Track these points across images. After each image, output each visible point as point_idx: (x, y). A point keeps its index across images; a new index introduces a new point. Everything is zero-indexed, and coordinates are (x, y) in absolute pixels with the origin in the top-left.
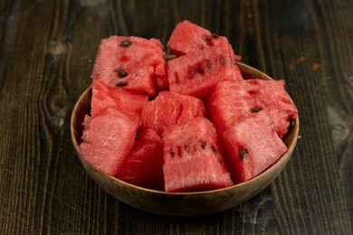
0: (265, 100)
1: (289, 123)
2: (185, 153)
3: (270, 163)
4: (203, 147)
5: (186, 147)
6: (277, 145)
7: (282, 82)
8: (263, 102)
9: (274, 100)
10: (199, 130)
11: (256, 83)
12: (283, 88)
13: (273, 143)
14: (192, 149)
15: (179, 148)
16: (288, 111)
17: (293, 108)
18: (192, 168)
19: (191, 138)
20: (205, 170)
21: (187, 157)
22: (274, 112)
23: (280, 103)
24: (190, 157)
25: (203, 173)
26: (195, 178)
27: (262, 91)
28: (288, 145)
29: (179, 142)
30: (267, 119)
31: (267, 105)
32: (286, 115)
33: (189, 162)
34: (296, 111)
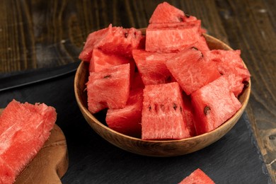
0: (225, 66)
1: (243, 85)
2: (160, 110)
3: (228, 118)
4: (175, 108)
5: (162, 106)
6: (233, 103)
7: (238, 52)
8: (223, 68)
9: (232, 67)
10: (173, 94)
11: (218, 53)
12: (239, 57)
13: (230, 101)
14: (166, 108)
15: (156, 106)
16: (242, 75)
17: (246, 73)
18: (165, 124)
19: (166, 100)
20: (175, 128)
21: (162, 114)
22: (231, 76)
23: (237, 69)
24: (164, 115)
25: (173, 130)
26: (166, 133)
27: (223, 59)
28: (242, 103)
29: (157, 101)
30: (226, 83)
31: (226, 71)
32: (241, 79)
33: (163, 118)
34: (249, 75)
